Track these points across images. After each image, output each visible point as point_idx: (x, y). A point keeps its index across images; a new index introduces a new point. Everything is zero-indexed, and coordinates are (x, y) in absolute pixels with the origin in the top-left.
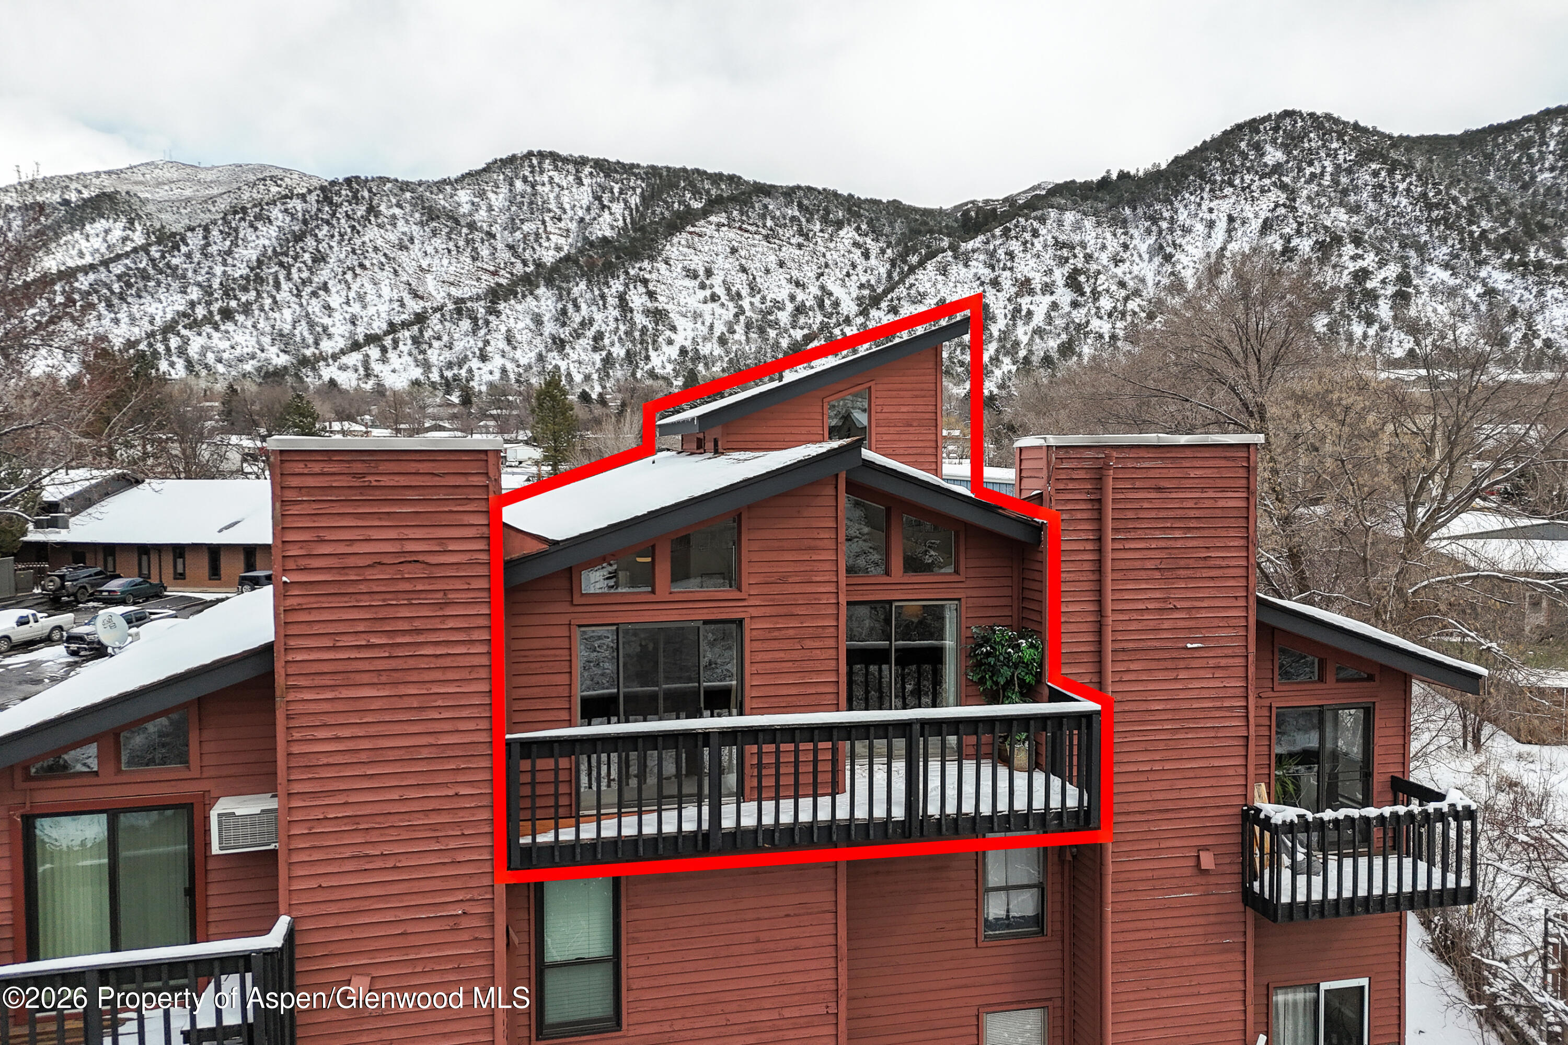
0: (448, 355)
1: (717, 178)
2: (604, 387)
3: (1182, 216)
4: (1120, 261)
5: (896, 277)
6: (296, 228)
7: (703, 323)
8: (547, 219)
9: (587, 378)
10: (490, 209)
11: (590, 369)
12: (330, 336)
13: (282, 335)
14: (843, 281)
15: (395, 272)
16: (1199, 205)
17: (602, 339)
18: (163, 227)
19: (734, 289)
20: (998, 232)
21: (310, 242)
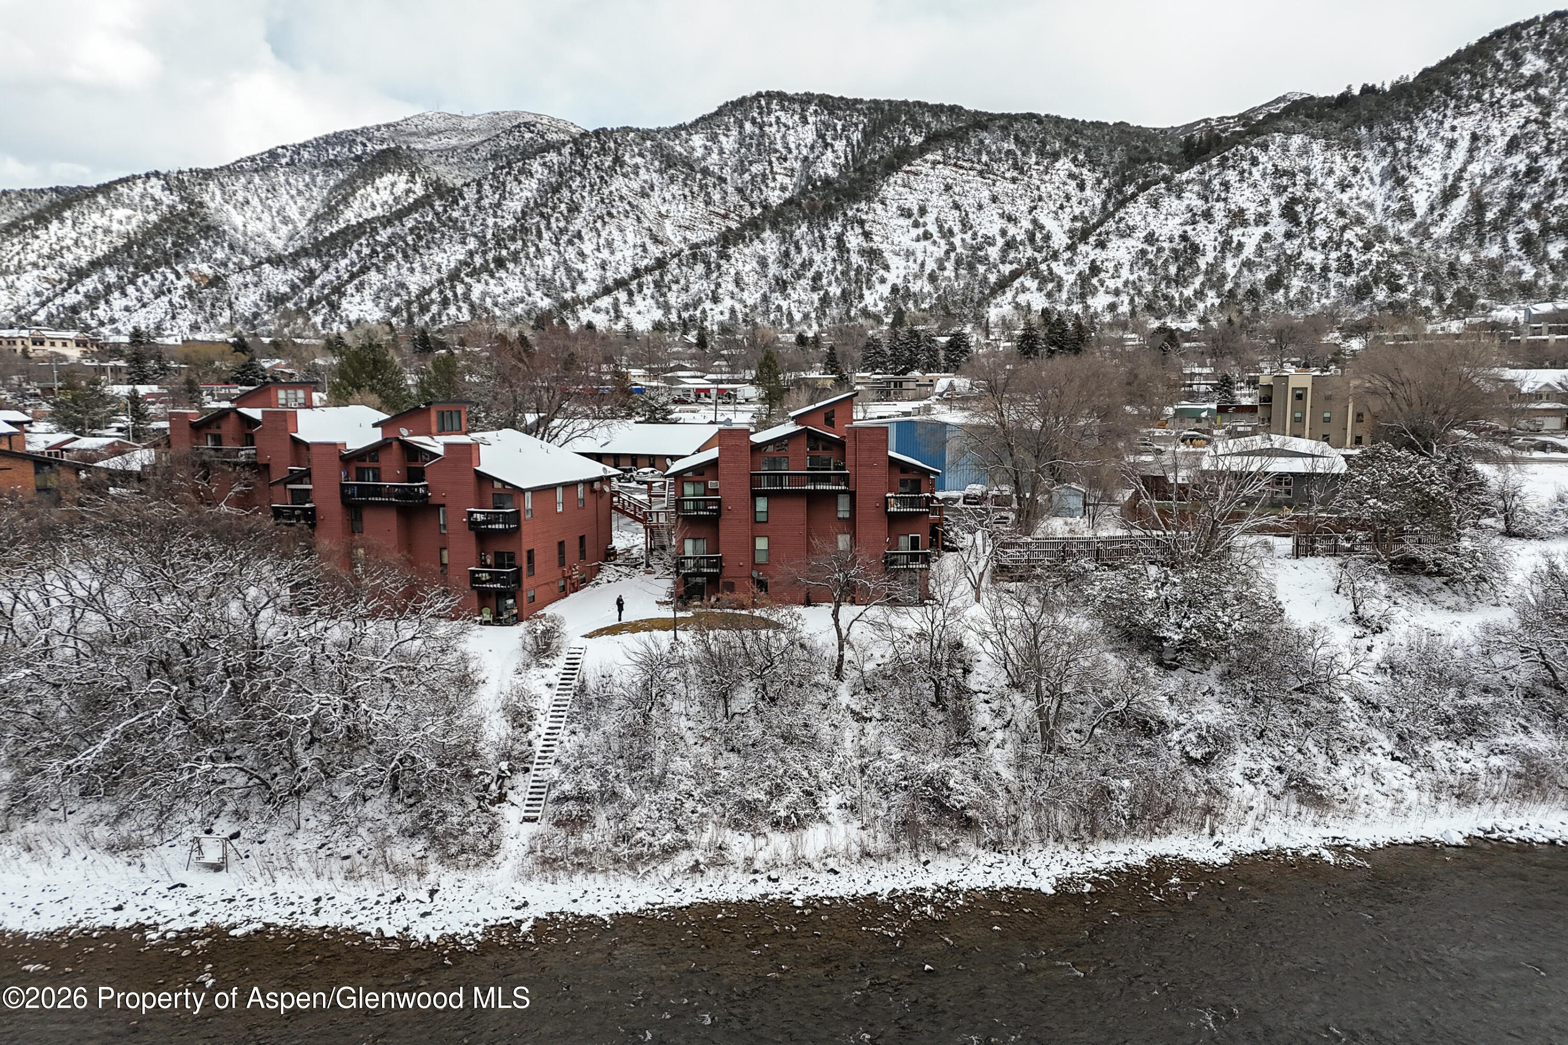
0: (684, 297)
1: (937, 110)
2: (820, 326)
3: (1422, 135)
4: (1348, 186)
5: (1111, 208)
6: (554, 180)
7: (915, 261)
8: (774, 159)
9: (806, 316)
10: (721, 152)
11: (809, 308)
12: (584, 281)
13: (544, 281)
14: (1056, 213)
15: (638, 219)
16: (1442, 123)
17: (820, 279)
18: (439, 179)
19: (946, 226)
20: (1214, 161)
21: (566, 193)
